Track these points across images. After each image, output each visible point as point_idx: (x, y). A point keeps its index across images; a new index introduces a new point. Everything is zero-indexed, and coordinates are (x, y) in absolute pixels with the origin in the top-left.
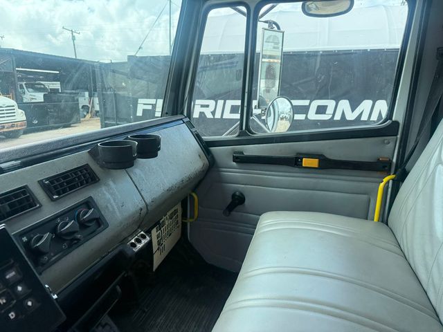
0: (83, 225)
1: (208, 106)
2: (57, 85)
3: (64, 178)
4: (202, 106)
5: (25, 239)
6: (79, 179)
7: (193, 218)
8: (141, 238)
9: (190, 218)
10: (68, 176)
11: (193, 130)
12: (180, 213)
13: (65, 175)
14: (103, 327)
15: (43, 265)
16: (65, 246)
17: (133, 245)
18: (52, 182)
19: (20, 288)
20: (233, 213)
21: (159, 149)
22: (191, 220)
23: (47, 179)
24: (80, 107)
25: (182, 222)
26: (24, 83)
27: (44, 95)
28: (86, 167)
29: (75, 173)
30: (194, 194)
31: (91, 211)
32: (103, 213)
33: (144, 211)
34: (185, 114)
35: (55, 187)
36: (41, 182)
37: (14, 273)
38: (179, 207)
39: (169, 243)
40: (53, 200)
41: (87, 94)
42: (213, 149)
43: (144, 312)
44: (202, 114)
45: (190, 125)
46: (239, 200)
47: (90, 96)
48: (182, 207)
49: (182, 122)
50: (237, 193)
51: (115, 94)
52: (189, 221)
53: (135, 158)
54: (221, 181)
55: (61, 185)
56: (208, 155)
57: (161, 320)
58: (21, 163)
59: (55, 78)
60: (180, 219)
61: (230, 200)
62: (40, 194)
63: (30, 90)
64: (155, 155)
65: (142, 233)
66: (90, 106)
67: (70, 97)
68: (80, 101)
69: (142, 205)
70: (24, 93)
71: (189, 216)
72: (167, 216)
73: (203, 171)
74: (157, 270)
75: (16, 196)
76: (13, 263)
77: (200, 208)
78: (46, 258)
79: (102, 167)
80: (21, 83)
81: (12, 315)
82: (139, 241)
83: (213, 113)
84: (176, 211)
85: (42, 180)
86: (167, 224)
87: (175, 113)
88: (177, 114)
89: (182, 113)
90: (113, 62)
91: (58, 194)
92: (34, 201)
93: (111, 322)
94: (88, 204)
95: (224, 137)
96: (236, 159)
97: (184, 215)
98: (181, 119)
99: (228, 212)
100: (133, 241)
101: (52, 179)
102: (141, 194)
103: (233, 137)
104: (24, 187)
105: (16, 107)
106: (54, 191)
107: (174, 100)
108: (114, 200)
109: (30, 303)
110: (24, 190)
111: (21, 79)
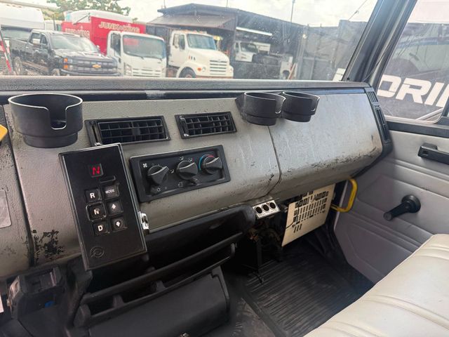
0: (204, 171)
1: (419, 88)
2: (266, 47)
3: (201, 119)
4: (412, 87)
5: (145, 165)
6: (216, 125)
7: (345, 209)
8: (270, 207)
9: (342, 207)
10: (206, 119)
11: (375, 104)
12: (330, 197)
13: (202, 117)
14: (213, 277)
15: (154, 195)
16: (181, 184)
17: (259, 210)
18: (188, 120)
19: (114, 206)
20: (397, 219)
21: (313, 113)
22: (343, 210)
23: (184, 116)
24: (281, 71)
25: (331, 209)
26: (239, 42)
27: (254, 56)
28: (227, 115)
29: (215, 118)
30: (354, 182)
31: (216, 159)
32: (229, 165)
33: (276, 179)
34: (371, 83)
35: (189, 126)
36: (177, 117)
37: (113, 191)
38: (330, 190)
39: (307, 225)
40: (183, 138)
41: (291, 59)
42: (394, 133)
43: (261, 281)
44: (409, 97)
45: (373, 97)
46: (410, 206)
47: (294, 62)
48: (335, 191)
49: (363, 91)
50: (412, 197)
51: (316, 61)
52: (339, 210)
53: (278, 116)
54: (394, 176)
55: (196, 126)
56: (386, 139)
57: (274, 298)
58: (165, 94)
59: (267, 40)
60: (328, 204)
61: (398, 202)
62: (172, 128)
63: (243, 49)
64: (307, 120)
65: (273, 201)
66: (291, 72)
67: (275, 60)
68: (282, 66)
69: (276, 171)
70: (238, 52)
71: (341, 204)
72: (313, 195)
73: (371, 157)
74: (287, 246)
75: (150, 124)
76: (114, 181)
77: (357, 199)
78: (159, 189)
79: (244, 118)
80: (237, 42)
81: (100, 228)
82: (266, 208)
83: (424, 97)
84: (325, 194)
85: (179, 116)
86: (310, 203)
87: (358, 78)
88: (360, 81)
89: (367, 81)
90: (322, 26)
91: (191, 133)
92: (165, 133)
93: (221, 276)
94: (217, 151)
95: (419, 121)
96: (423, 153)
97: (336, 201)
98: (363, 88)
99: (390, 216)
100: (260, 206)
101: (189, 118)
102: (277, 159)
103: (429, 124)
104: (160, 117)
105: (228, 64)
106: (187, 130)
107: (362, 64)
108: (246, 156)
109: (118, 224)
110: (159, 120)
111: (239, 38)
